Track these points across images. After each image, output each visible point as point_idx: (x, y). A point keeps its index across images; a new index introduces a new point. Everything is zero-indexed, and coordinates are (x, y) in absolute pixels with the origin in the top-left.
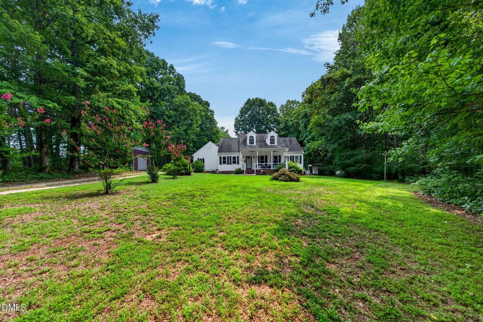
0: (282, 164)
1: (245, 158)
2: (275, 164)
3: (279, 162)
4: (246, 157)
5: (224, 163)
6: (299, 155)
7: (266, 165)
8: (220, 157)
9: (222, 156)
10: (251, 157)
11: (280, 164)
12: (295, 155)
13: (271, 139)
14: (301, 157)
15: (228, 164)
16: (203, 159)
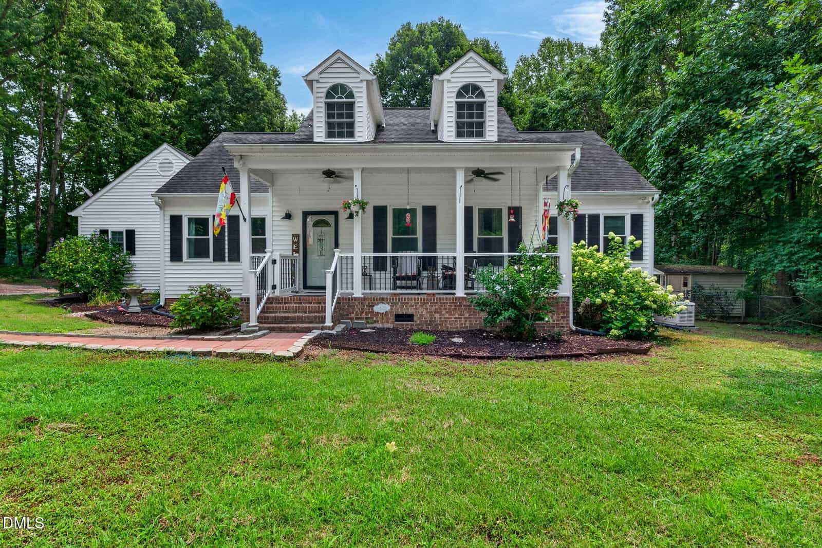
0: (534, 261)
1: (298, 221)
2: (484, 262)
3: (513, 247)
4: (306, 214)
5: (199, 250)
6: (627, 211)
7: (428, 264)
8: (176, 221)
9: (187, 213)
10: (335, 213)
11: (514, 261)
12: (604, 210)
13: (460, 106)
14: (637, 220)
15: (219, 257)
16: (131, 234)
